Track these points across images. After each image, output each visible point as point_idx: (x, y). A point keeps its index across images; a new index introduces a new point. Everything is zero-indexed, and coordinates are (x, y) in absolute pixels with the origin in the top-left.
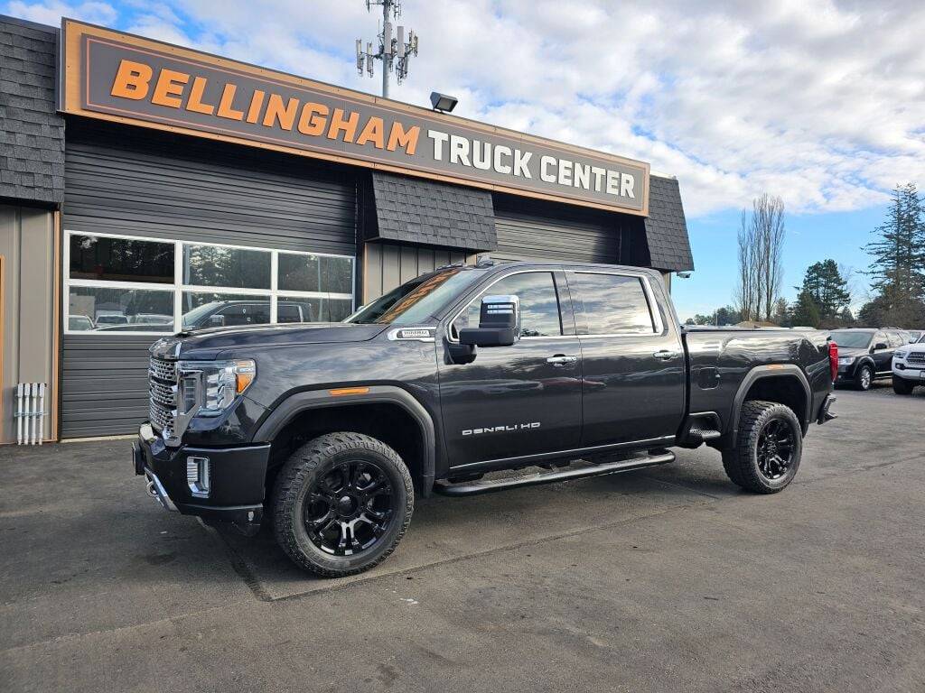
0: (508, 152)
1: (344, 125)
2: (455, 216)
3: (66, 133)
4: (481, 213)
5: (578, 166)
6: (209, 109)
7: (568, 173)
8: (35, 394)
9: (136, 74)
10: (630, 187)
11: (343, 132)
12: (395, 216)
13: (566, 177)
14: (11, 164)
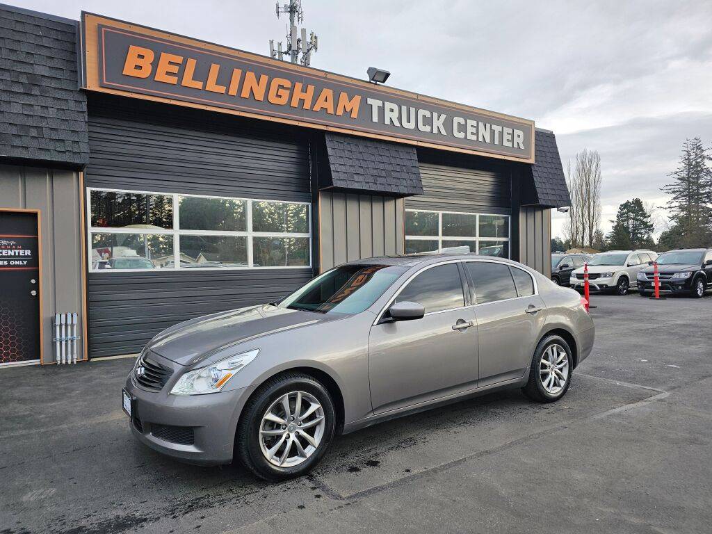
0: (428, 114)
1: (303, 96)
2: (389, 167)
3: (88, 106)
4: (408, 164)
5: (481, 124)
6: (199, 85)
7: (474, 130)
8: (69, 322)
9: (141, 57)
10: (521, 140)
11: (302, 101)
12: (344, 169)
13: (472, 133)
14: (46, 133)
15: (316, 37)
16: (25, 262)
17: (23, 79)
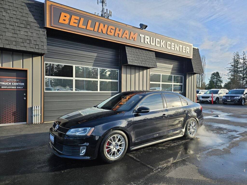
0: (159, 40)
1: (119, 32)
2: (146, 58)
3: (47, 33)
4: (152, 57)
5: (176, 44)
6: (84, 27)
7: (174, 46)
8: (38, 109)
9: (65, 16)
10: (188, 51)
12: (131, 58)
14: (32, 42)
15: (111, 12)
16: (22, 87)
17: (24, 22)
